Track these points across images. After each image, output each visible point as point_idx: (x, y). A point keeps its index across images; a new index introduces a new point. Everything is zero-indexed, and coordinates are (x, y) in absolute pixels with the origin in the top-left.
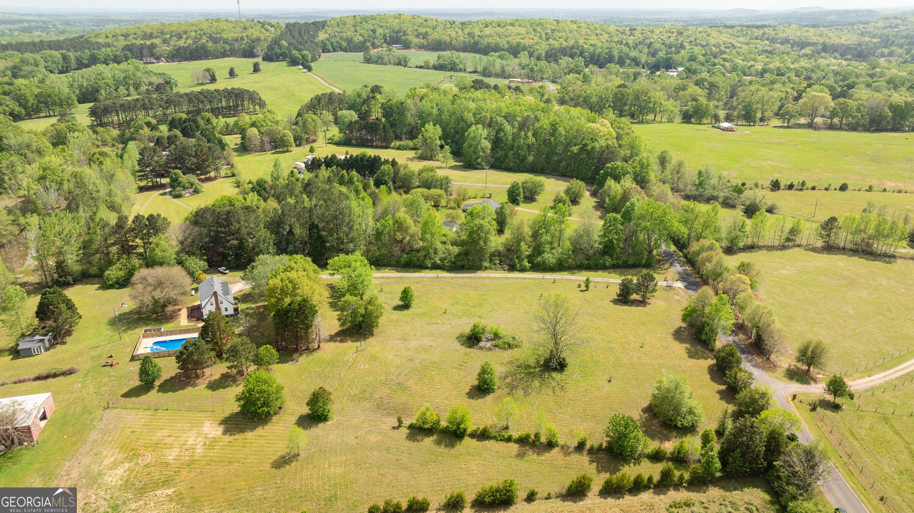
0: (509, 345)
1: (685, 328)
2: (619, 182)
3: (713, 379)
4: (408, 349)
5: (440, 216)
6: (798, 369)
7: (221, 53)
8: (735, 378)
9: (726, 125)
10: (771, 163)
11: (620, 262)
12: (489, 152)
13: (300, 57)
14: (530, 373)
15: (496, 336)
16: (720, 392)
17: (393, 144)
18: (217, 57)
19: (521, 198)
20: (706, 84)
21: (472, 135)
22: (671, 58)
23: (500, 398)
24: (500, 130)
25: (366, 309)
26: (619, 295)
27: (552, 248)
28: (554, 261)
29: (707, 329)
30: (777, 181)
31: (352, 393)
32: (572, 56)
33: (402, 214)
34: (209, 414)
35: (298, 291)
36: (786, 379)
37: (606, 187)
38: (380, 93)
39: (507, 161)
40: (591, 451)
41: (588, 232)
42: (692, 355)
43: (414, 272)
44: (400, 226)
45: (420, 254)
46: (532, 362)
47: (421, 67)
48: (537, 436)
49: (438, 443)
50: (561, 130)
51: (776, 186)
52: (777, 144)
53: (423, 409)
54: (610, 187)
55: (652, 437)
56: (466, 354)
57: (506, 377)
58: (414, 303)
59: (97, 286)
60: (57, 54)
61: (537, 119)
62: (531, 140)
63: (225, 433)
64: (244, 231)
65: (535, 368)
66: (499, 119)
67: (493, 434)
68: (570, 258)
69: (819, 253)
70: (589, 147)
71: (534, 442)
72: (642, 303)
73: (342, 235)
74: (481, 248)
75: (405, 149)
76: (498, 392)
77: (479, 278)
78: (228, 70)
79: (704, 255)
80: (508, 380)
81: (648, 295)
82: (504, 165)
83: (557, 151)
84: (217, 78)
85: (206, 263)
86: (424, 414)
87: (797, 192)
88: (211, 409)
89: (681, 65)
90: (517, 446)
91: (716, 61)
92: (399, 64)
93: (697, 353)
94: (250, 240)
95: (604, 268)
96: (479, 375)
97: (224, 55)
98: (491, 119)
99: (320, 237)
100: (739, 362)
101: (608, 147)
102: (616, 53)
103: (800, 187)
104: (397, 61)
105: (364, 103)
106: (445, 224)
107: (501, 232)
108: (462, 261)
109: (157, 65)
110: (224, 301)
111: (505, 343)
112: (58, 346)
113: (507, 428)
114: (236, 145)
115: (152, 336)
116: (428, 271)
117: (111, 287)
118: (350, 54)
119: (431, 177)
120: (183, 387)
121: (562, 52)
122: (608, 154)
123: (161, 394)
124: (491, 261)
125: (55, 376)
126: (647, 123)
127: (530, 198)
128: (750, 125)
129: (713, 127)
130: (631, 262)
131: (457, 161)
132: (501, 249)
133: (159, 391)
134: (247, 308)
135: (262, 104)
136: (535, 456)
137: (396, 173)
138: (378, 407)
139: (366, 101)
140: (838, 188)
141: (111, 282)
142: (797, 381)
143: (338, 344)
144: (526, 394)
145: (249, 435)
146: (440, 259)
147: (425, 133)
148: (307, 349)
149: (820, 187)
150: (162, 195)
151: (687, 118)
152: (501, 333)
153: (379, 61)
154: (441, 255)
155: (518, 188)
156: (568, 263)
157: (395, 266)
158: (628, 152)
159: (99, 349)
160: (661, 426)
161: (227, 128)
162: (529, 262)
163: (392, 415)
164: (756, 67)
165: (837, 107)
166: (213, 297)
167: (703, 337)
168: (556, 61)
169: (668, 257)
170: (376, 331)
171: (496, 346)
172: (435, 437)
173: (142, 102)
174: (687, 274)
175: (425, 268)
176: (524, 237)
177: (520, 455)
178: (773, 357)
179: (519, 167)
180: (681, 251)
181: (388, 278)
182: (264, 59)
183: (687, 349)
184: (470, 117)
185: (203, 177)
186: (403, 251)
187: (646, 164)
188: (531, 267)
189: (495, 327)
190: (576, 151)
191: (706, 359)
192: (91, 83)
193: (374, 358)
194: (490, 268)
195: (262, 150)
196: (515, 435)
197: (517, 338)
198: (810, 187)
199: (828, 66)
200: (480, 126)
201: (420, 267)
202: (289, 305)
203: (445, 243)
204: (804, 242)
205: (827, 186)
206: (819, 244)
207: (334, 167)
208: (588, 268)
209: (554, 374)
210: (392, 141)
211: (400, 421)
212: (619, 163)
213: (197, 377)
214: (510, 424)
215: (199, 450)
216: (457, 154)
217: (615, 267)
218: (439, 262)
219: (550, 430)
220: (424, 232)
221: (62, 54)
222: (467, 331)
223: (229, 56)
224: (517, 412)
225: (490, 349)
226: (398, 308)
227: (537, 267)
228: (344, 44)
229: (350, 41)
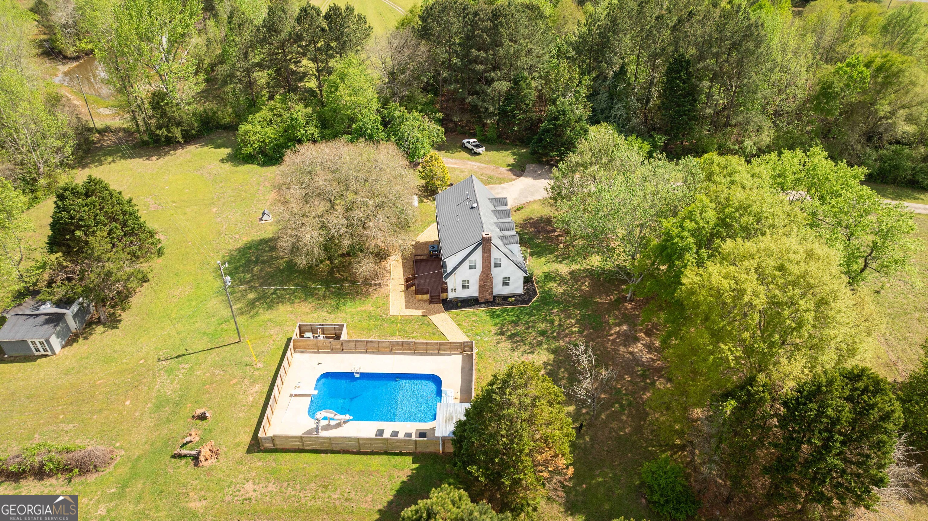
59: (225, 151)
64: (524, 61)
85: (442, 130)
94: (534, 84)
99: (692, 93)
110: (505, 262)
112: (99, 329)
115: (318, 341)
117: (250, 159)
141: (249, 150)
159: (184, 367)
166: (480, 249)
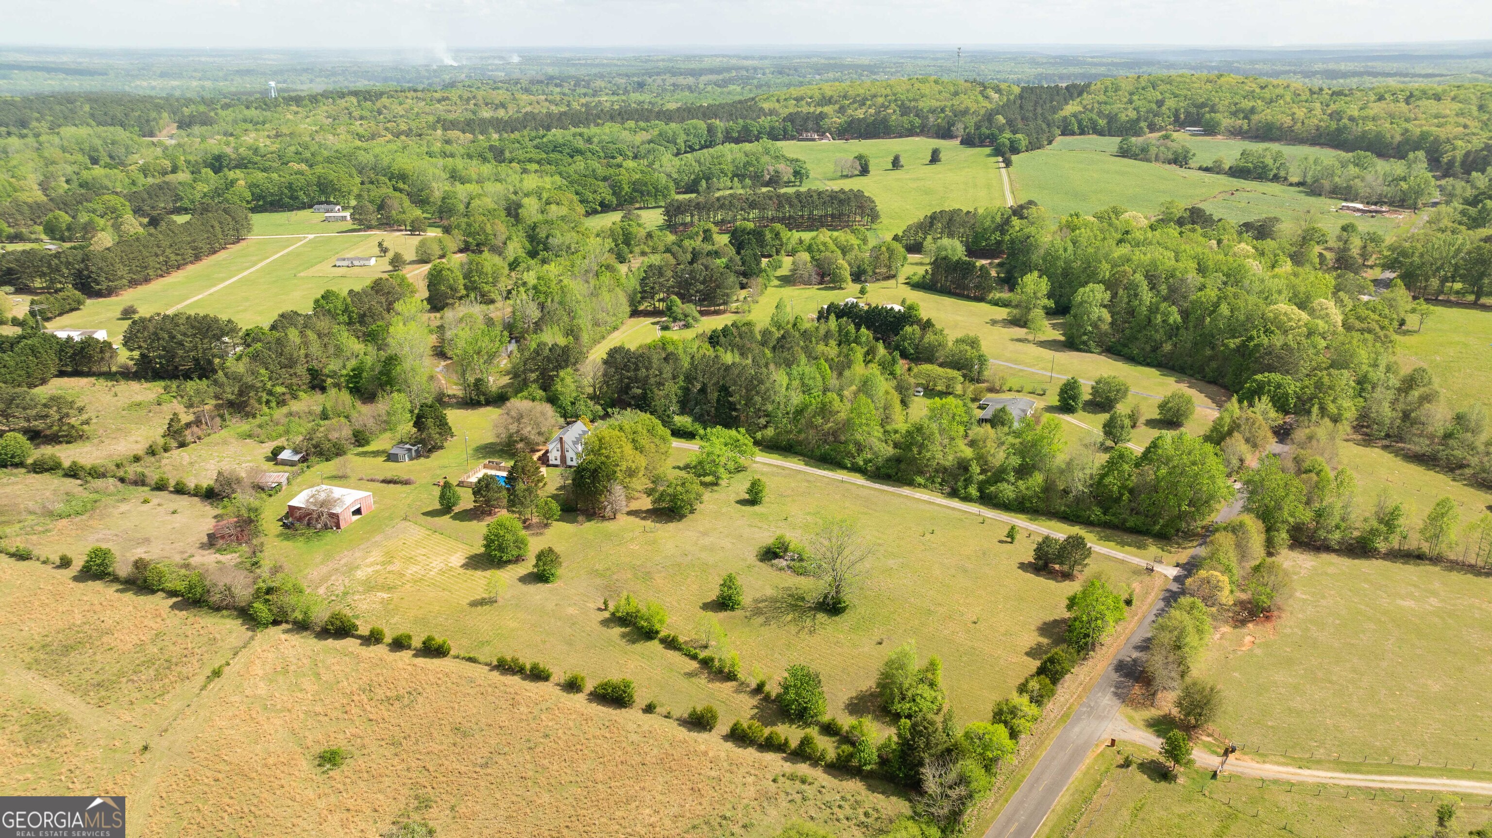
0: (806, 571)
4: (696, 544)
7: (907, 130)
12: (1106, 327)
14: (794, 606)
15: (799, 557)
17: (991, 296)
18: (901, 137)
19: (1077, 403)
21: (1080, 298)
23: (731, 618)
24: (1135, 296)
28: (1013, 496)
31: (596, 567)
34: (467, 547)
35: (604, 451)
36: (1140, 723)
39: (1132, 346)
40: (764, 698)
42: (1032, 651)
44: (825, 410)
46: (811, 595)
48: (722, 663)
49: (625, 635)
50: (1226, 310)
57: (762, 601)
58: (768, 501)
63: (463, 566)
65: (807, 602)
66: (1138, 279)
67: (684, 647)
68: (1038, 497)
70: (1253, 344)
71: (715, 667)
72: (1065, 577)
76: (736, 613)
77: (900, 495)
78: (891, 159)
80: (762, 605)
84: (870, 168)
86: (622, 601)
90: (695, 665)
92: (1172, 161)
96: (720, 586)
97: (911, 132)
101: (1282, 347)
104: (1171, 157)
108: (890, 468)
109: (819, 142)
111: (803, 567)
112: (421, 458)
113: (704, 646)
115: (490, 468)
116: (845, 472)
118: (1103, 139)
119: (961, 352)
123: (455, 521)
124: (929, 477)
125: (395, 482)
127: (1105, 406)
133: (453, 517)
135: (875, 217)
136: (705, 681)
137: (919, 339)
144: (764, 623)
146: (864, 461)
147: (1025, 287)
148: (604, 516)
150: (653, 324)
152: (807, 555)
153: (1142, 155)
154: (867, 454)
155: (1075, 388)
156: (1032, 503)
159: (444, 469)
162: (978, 490)
171: (790, 568)
175: (842, 467)
177: (691, 675)
178: (1162, 694)
182: (958, 143)
184: (1101, 269)
190: (1234, 347)
193: (653, 542)
194: (925, 487)
196: (705, 655)
197: (824, 566)
202: (588, 463)
210: (989, 291)
211: (606, 604)
214: (711, 643)
215: (432, 573)
218: (861, 463)
219: (730, 658)
222: (770, 542)
223: (917, 135)
224: (735, 634)
225: (781, 569)
226: (743, 502)
227: (987, 499)
228: (1102, 122)
229: (1112, 119)
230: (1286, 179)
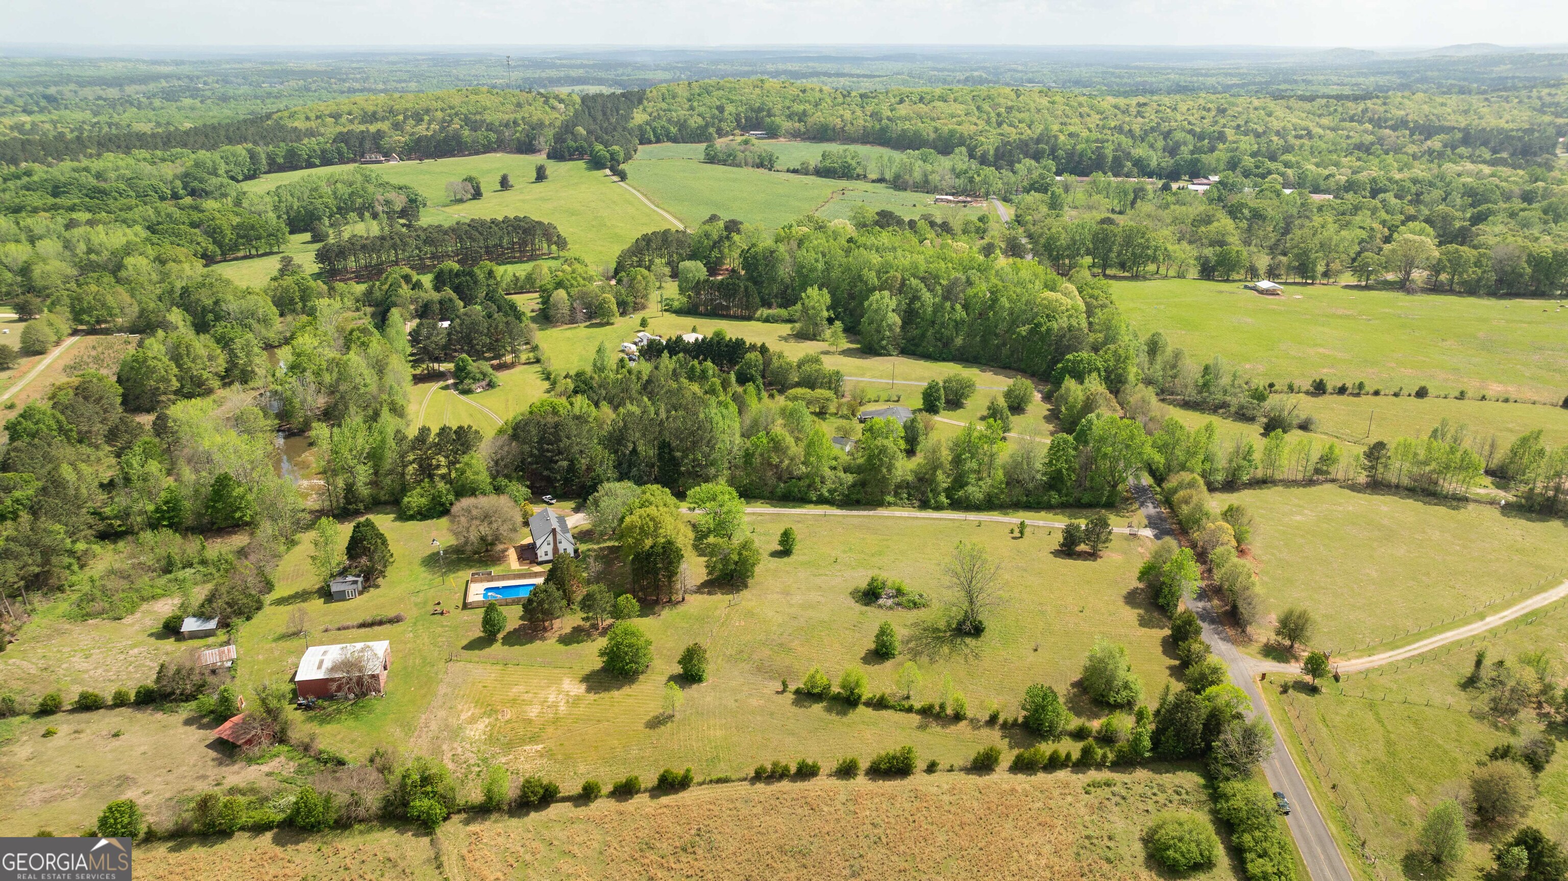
0: (915, 604)
1: (1142, 590)
2: (1082, 383)
3: (1165, 652)
4: (791, 605)
5: (827, 428)
6: (1279, 644)
7: (483, 146)
8: (1189, 651)
9: (1265, 284)
10: (1321, 350)
11: (1071, 500)
12: (898, 330)
13: (608, 155)
14: (939, 638)
15: (899, 592)
16: (1171, 668)
17: (759, 313)
18: (477, 153)
19: (941, 403)
20: (1246, 212)
21: (875, 306)
22: (1198, 160)
23: (901, 664)
24: (916, 298)
25: (740, 554)
26: (1062, 545)
27: (980, 479)
28: (981, 496)
29: (1166, 591)
30: (1321, 381)
31: (728, 653)
32: (1037, 157)
33: (779, 429)
34: (567, 671)
35: (660, 531)
36: (1259, 656)
37: (1063, 390)
38: (738, 232)
39: (924, 344)
40: (1004, 726)
41: (1028, 457)
42: (1144, 623)
43: (793, 507)
44: (777, 446)
45: (801, 483)
46: (942, 625)
47: (795, 171)
48: (942, 707)
49: (829, 710)
50: (1004, 302)
51: (1319, 388)
52: (1340, 317)
53: (812, 671)
54: (1068, 389)
55: (1078, 714)
56: (861, 613)
57: (908, 642)
58: (797, 549)
59: (392, 516)
60: (240, 150)
61: (969, 283)
62: (960, 313)
63: (589, 690)
64: (576, 449)
65: (945, 631)
66: (914, 282)
67: (892, 703)
68: (1002, 492)
69: (1359, 492)
70: (1043, 329)
71: (938, 713)
72: (1092, 555)
73: (700, 456)
74: (884, 477)
75: (776, 321)
76: (899, 658)
77: (880, 517)
78: (498, 177)
79: (1181, 493)
80: (912, 645)
81: (1100, 546)
82: (921, 349)
83: (998, 331)
84: (483, 190)
85: (530, 491)
86: (813, 677)
87: (1351, 398)
88: (567, 665)
89: (1215, 172)
90: (919, 717)
91: (1272, 165)
92: (760, 165)
93: (1151, 621)
94: (583, 461)
95: (1049, 507)
96: (877, 636)
97: (487, 149)
98: (904, 280)
99: (673, 458)
100: (1198, 632)
101: (1070, 328)
102: (1109, 151)
103: (1356, 391)
104: (758, 161)
105: (714, 246)
106: (835, 440)
107: (910, 452)
108: (858, 493)
109: (386, 164)
110: (563, 541)
111: (909, 601)
112: (373, 589)
113: (908, 698)
114: (533, 311)
115: (482, 581)
116: (812, 506)
117: (412, 518)
118: (682, 146)
119: (816, 369)
120: (531, 640)
121: (1021, 149)
122: (1070, 339)
123: (506, 647)
124: (896, 494)
125: (381, 623)
126: (1145, 278)
127: (955, 402)
128: (1306, 284)
129: (1246, 287)
130: (1086, 499)
131: (851, 342)
132: (910, 478)
133: (503, 644)
134: (589, 550)
135: (562, 243)
136: (939, 729)
137: (767, 363)
138: (759, 669)
139: (717, 244)
140: (1413, 393)
141: (411, 512)
142: (1274, 658)
143: (705, 596)
144: (932, 661)
145: (616, 694)
146: (829, 491)
147: (807, 301)
148: (670, 601)
149: (1387, 392)
150: (442, 388)
151: (1207, 272)
152: (906, 588)
153: (728, 160)
154: (829, 485)
155: (938, 390)
156: (999, 499)
157: (768, 498)
158: (1100, 336)
159: (421, 594)
160: (1091, 703)
161: (516, 284)
162: (947, 498)
163: (775, 678)
164: (1338, 177)
165: (1444, 257)
166: (552, 535)
167: (1161, 601)
168: (1011, 165)
169: (1140, 494)
170: (750, 582)
171: (898, 604)
172: (825, 704)
173: (391, 242)
174: (1161, 519)
175: (810, 502)
176: (941, 464)
177: (922, 727)
178: (1249, 629)
179: (941, 353)
180: (1159, 485)
181: (761, 515)
182: (549, 157)
183: (1139, 615)
184: (872, 278)
185: (495, 362)
186: (780, 478)
187: (1123, 355)
188: (950, 505)
189: (898, 581)
190: (1024, 333)
191: (1162, 628)
192: (304, 204)
193: (750, 614)
194: (895, 504)
195: (573, 321)
196: (917, 705)
197: (925, 595)
198: (1372, 391)
199: (1459, 175)
200: (886, 293)
201: (803, 500)
202: (652, 547)
203: (835, 468)
204: (1340, 476)
205: (1397, 390)
206: (1362, 478)
207: (681, 355)
208: (1028, 507)
209: (968, 640)
210: (757, 309)
211: (785, 685)
212: (1084, 355)
213: (545, 629)
214: (911, 693)
215: (563, 708)
216: (851, 330)
217: (1062, 507)
218: (827, 494)
219: (957, 700)
220: (808, 454)
221: (249, 151)
222: (863, 585)
223: (494, 150)
224: (920, 678)
225: (891, 608)
226: (775, 554)
227: (959, 504)
228: (673, 130)
229: (682, 125)
230: (865, 176)
